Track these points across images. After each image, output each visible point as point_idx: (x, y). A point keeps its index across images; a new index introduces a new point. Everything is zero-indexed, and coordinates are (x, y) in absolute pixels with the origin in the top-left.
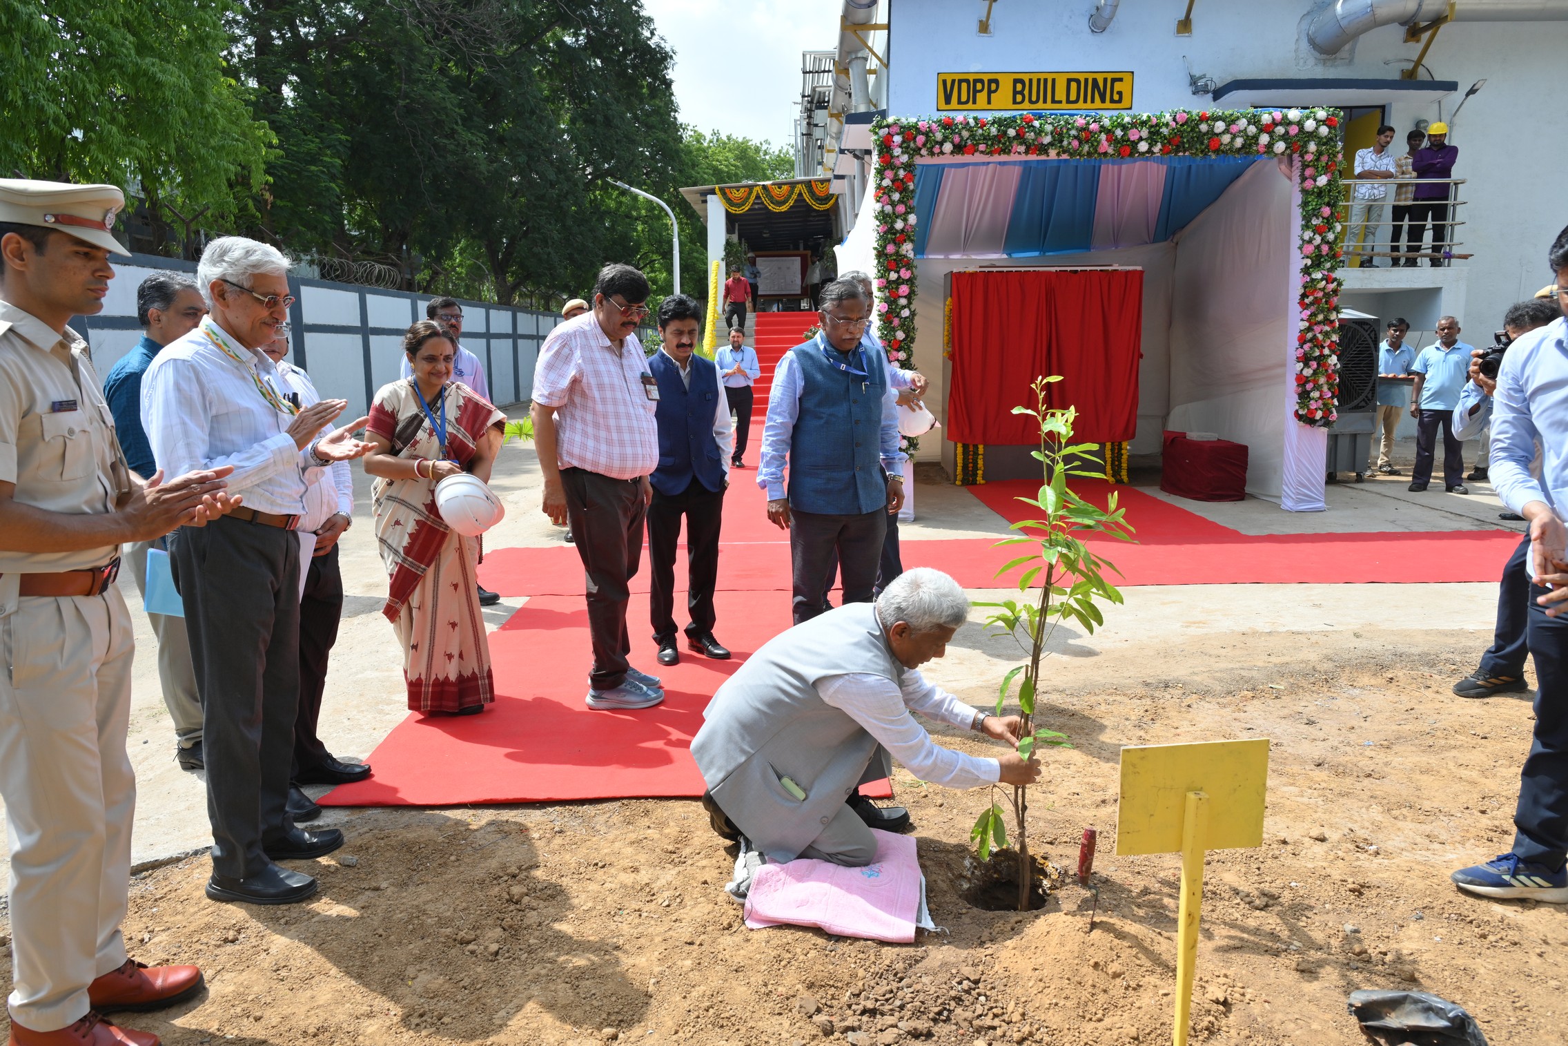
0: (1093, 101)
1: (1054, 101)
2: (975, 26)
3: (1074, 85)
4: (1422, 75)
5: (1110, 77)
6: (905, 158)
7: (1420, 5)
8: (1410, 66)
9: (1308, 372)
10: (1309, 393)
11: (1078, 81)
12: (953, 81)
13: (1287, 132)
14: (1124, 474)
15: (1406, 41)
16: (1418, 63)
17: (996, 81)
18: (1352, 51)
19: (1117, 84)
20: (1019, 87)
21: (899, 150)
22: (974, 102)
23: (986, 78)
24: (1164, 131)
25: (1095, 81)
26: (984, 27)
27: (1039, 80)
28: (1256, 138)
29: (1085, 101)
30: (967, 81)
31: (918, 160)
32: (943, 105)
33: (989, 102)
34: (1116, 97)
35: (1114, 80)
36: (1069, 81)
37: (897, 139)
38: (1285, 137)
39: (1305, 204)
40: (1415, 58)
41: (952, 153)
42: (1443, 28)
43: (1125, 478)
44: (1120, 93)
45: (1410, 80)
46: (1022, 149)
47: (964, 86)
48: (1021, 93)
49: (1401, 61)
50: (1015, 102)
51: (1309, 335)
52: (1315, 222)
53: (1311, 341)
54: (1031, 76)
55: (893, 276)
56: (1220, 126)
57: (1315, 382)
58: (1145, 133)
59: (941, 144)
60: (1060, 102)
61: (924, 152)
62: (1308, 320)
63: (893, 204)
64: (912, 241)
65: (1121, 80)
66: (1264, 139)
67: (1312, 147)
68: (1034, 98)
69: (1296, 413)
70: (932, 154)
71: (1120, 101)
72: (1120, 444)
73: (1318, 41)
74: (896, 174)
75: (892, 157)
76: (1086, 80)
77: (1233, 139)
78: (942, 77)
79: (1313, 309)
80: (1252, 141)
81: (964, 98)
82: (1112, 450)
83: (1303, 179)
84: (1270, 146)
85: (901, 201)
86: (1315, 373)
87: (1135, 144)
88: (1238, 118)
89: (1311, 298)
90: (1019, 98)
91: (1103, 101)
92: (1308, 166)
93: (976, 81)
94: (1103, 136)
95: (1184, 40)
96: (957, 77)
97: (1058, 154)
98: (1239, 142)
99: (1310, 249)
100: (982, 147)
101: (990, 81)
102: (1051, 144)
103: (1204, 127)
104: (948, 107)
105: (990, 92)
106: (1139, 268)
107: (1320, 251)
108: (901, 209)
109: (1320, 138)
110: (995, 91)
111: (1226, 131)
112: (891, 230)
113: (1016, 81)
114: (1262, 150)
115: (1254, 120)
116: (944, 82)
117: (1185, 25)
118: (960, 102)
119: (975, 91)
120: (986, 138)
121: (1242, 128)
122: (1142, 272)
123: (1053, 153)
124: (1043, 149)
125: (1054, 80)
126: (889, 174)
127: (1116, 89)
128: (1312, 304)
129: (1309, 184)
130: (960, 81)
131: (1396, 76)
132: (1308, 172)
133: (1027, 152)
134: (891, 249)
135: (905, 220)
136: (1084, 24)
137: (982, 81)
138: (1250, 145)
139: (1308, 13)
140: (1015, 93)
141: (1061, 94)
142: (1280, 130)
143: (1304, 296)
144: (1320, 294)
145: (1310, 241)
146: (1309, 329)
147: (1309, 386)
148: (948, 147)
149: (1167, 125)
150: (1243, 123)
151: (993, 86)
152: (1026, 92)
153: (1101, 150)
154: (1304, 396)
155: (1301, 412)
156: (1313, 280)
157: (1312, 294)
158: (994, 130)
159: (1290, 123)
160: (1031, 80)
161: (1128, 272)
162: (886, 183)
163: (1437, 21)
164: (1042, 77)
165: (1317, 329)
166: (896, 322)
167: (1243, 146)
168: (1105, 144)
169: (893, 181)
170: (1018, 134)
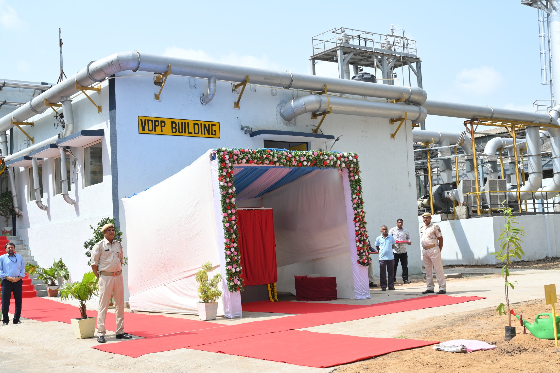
0: (205, 134)
1: (189, 133)
2: (153, 97)
3: (196, 126)
4: (319, 132)
5: (211, 123)
6: (230, 165)
7: (320, 106)
8: (315, 128)
9: (361, 246)
10: (362, 253)
11: (198, 124)
12: (145, 120)
13: (345, 160)
14: (276, 297)
15: (312, 118)
16: (318, 127)
17: (164, 122)
18: (295, 120)
19: (213, 127)
20: (174, 125)
21: (228, 161)
22: (155, 131)
23: (160, 120)
24: (311, 158)
25: (205, 125)
26: (157, 97)
27: (182, 123)
28: (336, 162)
29: (202, 134)
30: (152, 121)
31: (234, 165)
32: (141, 131)
33: (162, 131)
34: (214, 133)
35: (212, 125)
36: (195, 124)
37: (227, 157)
38: (344, 162)
39: (351, 185)
40: (317, 125)
41: (246, 163)
42: (327, 115)
43: (277, 300)
44: (215, 131)
45: (316, 134)
46: (268, 162)
47: (150, 123)
48: (175, 128)
49: (311, 126)
50: (173, 132)
51: (360, 232)
52: (356, 191)
53: (360, 234)
54: (179, 121)
55: (230, 212)
56: (326, 157)
57: (364, 249)
58: (305, 158)
59: (242, 159)
60: (191, 133)
61: (236, 162)
62: (359, 227)
63: (227, 182)
64: (235, 198)
65: (215, 125)
66: (339, 162)
67: (352, 166)
68: (181, 131)
69: (358, 261)
70: (238, 163)
71: (215, 134)
72: (273, 285)
73: (284, 116)
74: (228, 171)
75: (226, 164)
76: (201, 124)
77: (330, 162)
78: (140, 118)
79: (359, 222)
80: (335, 162)
81: (151, 129)
82: (271, 287)
83: (350, 177)
84: (341, 164)
85: (230, 181)
86: (363, 246)
87: (302, 162)
88: (331, 155)
89: (358, 219)
90: (174, 130)
91: (209, 134)
92: (351, 172)
93: (155, 121)
94: (293, 159)
95: (237, 110)
96: (147, 119)
97: (280, 165)
98: (332, 163)
99: (355, 201)
100: (255, 161)
101: (162, 122)
102: (277, 161)
103: (321, 157)
104: (144, 132)
105: (162, 127)
106: (271, 208)
107: (358, 202)
108: (230, 184)
109: (354, 163)
110: (164, 126)
111: (328, 159)
112: (227, 193)
113: (173, 123)
114: (339, 166)
115: (335, 156)
116: (141, 120)
117: (237, 105)
118: (149, 130)
119: (155, 126)
120: (257, 158)
121: (332, 158)
122: (272, 210)
123: (278, 164)
124: (275, 163)
125: (188, 123)
126: (225, 170)
127: (213, 129)
128: (359, 221)
129: (352, 178)
130: (149, 121)
131: (310, 132)
132: (352, 174)
133: (269, 164)
134: (228, 201)
135: (232, 189)
136: (198, 100)
137: (158, 121)
138: (335, 164)
139: (279, 104)
140: (173, 128)
141: (191, 130)
142: (342, 159)
143: (355, 218)
144: (361, 217)
145: (355, 198)
146: (359, 230)
147: (362, 251)
148: (244, 161)
149: (311, 156)
150: (332, 156)
151: (163, 124)
152: (177, 128)
153: (293, 164)
154: (360, 255)
155: (360, 261)
156: (358, 212)
157: (358, 217)
158: (259, 155)
159: (345, 157)
160: (179, 123)
161: (267, 210)
162: (224, 174)
163: (325, 113)
164: (183, 121)
165: (361, 230)
166: (232, 231)
167: (333, 165)
168: (294, 162)
169: (227, 173)
170: (266, 157)
